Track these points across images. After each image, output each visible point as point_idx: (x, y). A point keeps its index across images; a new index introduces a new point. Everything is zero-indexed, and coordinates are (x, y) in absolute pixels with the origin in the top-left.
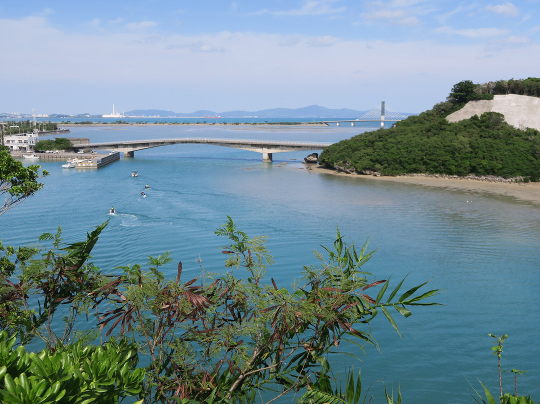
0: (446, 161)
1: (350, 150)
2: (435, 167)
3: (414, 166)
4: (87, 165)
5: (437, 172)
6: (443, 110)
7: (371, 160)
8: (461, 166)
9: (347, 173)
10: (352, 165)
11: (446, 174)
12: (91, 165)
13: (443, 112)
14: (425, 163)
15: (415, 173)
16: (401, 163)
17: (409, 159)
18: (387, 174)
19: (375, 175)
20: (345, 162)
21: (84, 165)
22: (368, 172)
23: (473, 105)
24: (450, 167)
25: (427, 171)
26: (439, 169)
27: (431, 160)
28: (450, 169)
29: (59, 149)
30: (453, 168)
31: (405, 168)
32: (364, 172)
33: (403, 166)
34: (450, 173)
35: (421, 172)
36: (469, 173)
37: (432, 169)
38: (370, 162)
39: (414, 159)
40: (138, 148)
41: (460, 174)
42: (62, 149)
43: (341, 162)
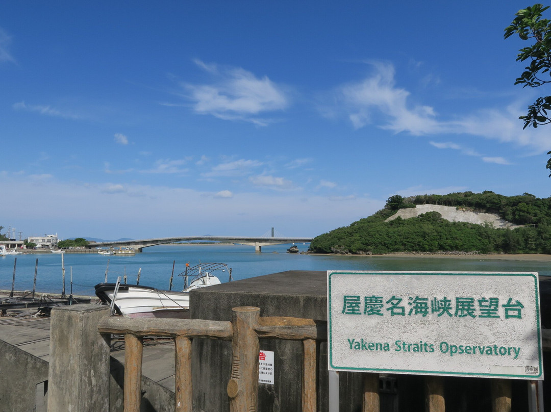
0: (420, 242)
1: (336, 239)
2: (412, 247)
3: (396, 246)
4: (126, 252)
5: (413, 250)
6: (384, 214)
7: (362, 243)
8: (432, 245)
9: (342, 254)
10: (346, 248)
11: (421, 251)
12: (130, 252)
13: (385, 216)
14: (404, 244)
15: (397, 251)
16: (385, 244)
17: (392, 241)
18: (376, 253)
19: (369, 254)
20: (340, 246)
21: (123, 252)
22: (361, 252)
23: (403, 212)
24: (425, 246)
25: (405, 250)
26: (415, 248)
27: (408, 242)
28: (424, 248)
29: (80, 246)
30: (427, 247)
31: (388, 248)
32: (358, 252)
33: (387, 247)
34: (424, 250)
35: (401, 251)
36: (439, 250)
37: (409, 248)
38: (361, 245)
39: (395, 242)
40: (148, 245)
41: (431, 251)
42: (83, 246)
43: (337, 246)
